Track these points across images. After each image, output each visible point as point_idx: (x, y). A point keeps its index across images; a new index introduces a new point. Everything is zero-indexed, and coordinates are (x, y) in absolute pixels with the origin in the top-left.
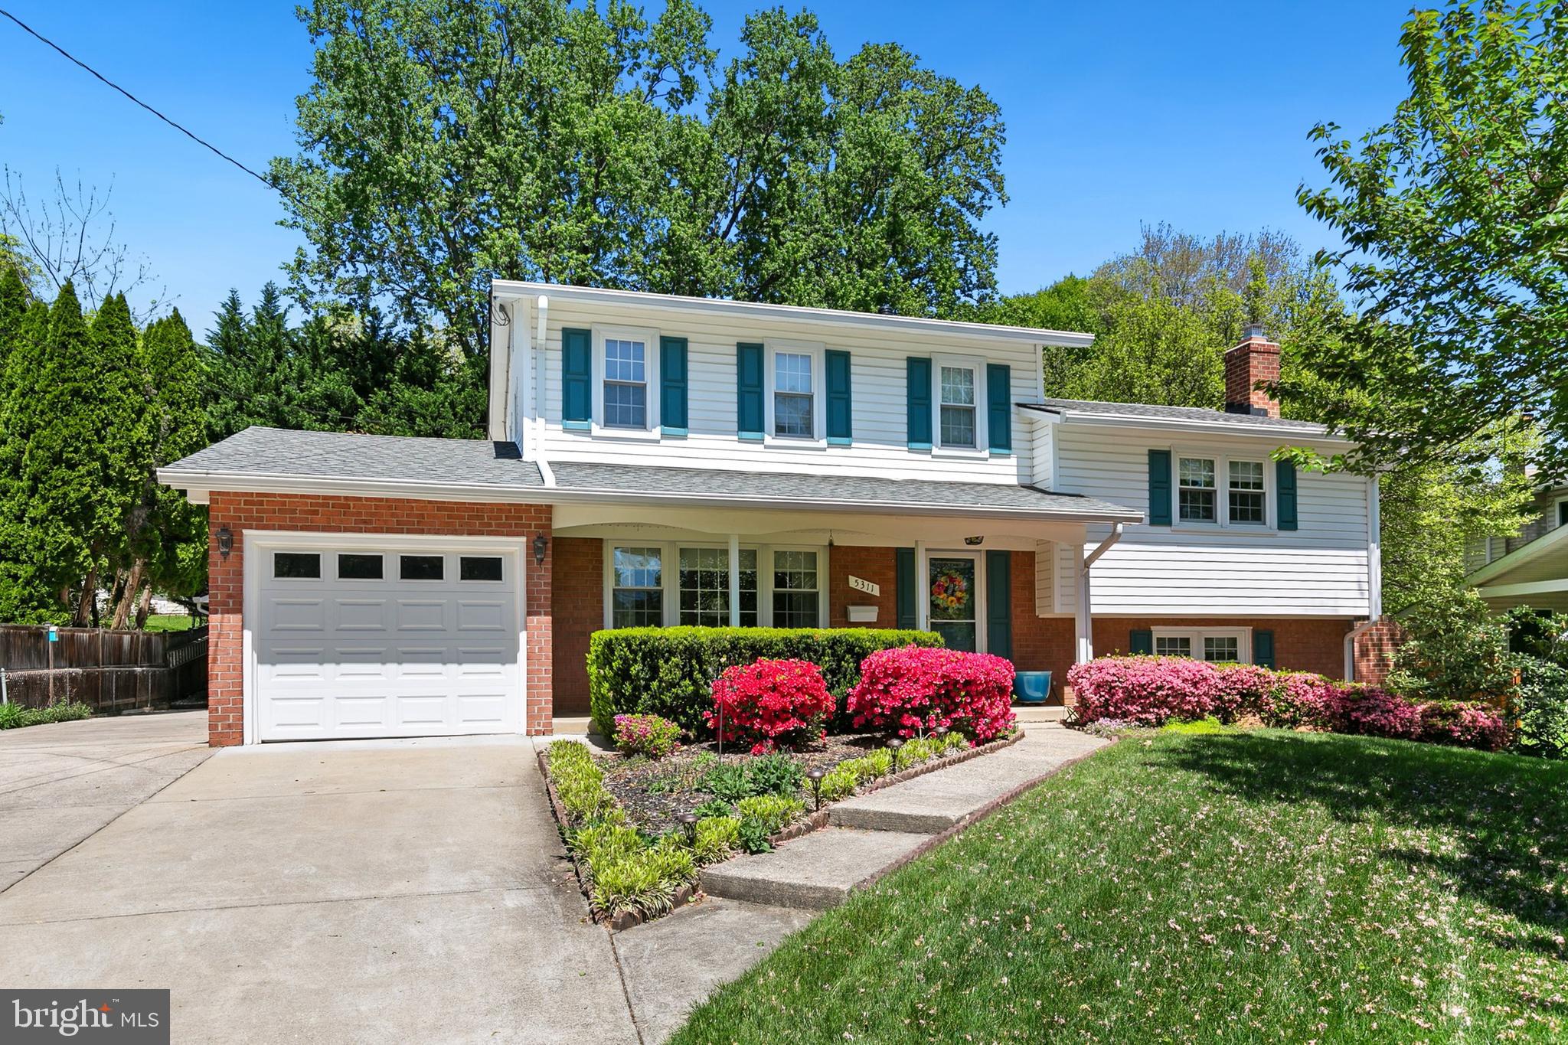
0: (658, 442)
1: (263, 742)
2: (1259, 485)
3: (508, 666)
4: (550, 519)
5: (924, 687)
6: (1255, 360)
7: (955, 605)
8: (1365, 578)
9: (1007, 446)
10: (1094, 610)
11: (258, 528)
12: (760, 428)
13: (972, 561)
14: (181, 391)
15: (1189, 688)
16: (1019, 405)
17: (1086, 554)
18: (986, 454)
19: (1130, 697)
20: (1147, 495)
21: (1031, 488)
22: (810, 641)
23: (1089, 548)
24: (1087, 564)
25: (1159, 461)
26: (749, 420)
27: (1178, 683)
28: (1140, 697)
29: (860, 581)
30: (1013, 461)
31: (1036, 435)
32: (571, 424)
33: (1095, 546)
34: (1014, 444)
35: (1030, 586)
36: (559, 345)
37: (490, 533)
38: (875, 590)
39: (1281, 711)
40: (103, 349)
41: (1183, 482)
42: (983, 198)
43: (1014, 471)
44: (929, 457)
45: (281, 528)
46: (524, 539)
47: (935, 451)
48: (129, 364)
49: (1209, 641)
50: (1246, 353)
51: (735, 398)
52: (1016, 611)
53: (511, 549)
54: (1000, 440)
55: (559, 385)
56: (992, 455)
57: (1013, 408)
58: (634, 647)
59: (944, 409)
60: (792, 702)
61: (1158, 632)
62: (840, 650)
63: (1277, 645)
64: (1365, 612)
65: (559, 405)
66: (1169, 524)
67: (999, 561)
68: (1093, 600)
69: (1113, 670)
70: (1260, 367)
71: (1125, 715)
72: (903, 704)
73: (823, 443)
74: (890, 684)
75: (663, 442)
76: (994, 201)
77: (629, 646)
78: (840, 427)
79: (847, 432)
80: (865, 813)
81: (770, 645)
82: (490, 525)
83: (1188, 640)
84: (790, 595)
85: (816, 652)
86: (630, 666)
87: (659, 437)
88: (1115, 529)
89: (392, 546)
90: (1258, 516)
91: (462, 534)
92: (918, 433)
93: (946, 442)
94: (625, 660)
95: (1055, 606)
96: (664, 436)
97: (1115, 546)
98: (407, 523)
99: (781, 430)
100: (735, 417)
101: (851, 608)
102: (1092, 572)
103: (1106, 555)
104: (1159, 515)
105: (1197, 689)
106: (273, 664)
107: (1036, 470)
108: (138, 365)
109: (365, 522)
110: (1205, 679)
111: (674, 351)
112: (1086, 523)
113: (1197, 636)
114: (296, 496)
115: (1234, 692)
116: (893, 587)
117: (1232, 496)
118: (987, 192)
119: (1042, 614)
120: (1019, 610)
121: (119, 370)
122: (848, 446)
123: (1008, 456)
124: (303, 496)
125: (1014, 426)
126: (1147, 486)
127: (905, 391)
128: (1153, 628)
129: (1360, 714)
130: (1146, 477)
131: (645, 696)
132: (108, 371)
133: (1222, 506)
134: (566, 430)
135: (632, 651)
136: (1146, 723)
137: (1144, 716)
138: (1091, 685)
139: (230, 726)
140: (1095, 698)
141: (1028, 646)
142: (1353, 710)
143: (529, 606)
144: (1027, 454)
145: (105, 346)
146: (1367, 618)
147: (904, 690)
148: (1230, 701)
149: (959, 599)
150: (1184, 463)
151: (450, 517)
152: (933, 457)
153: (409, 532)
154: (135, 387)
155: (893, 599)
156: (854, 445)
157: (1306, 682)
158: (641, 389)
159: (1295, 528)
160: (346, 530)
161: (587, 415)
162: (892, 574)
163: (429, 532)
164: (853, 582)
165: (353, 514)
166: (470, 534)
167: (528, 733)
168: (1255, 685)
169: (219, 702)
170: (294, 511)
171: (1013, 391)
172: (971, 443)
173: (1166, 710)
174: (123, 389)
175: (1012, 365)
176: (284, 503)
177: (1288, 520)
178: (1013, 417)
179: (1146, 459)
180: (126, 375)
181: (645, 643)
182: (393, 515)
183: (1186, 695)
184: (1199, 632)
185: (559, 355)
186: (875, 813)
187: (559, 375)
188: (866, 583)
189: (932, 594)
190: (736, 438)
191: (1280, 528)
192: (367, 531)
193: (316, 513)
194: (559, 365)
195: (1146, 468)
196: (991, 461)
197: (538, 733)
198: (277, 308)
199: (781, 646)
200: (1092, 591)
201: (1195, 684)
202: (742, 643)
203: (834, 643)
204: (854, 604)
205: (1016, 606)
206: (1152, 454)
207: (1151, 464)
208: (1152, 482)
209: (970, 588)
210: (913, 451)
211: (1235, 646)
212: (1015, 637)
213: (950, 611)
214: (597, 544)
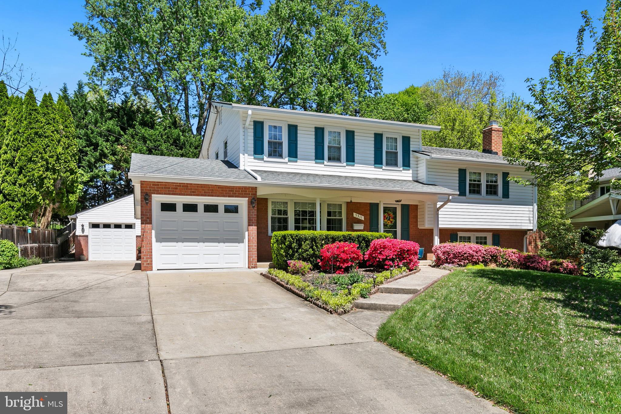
0: (287, 163)
1: (158, 270)
2: (496, 182)
3: (241, 244)
4: (256, 192)
5: (393, 252)
6: (494, 134)
7: (390, 224)
8: (532, 216)
9: (409, 166)
10: (440, 226)
11: (157, 194)
12: (323, 159)
13: (396, 208)
14: (70, 132)
15: (475, 254)
16: (413, 151)
17: (438, 206)
18: (401, 169)
19: (455, 257)
20: (458, 185)
21: (417, 181)
22: (351, 236)
23: (439, 204)
24: (438, 210)
25: (462, 173)
26: (319, 156)
27: (471, 252)
28: (459, 256)
29: (357, 214)
30: (411, 171)
31: (419, 162)
32: (257, 156)
33: (442, 203)
34: (411, 165)
35: (416, 217)
36: (252, 127)
37: (236, 197)
38: (362, 218)
39: (504, 262)
40: (44, 115)
41: (470, 180)
42: (377, 51)
43: (411, 175)
44: (381, 170)
45: (165, 194)
46: (247, 199)
47: (384, 168)
48: (54, 122)
49: (477, 238)
50: (491, 130)
51: (314, 147)
52: (411, 226)
53: (243, 203)
54: (406, 164)
55: (252, 142)
56: (403, 170)
57: (411, 152)
58: (294, 237)
59: (387, 152)
60: (350, 256)
61: (460, 234)
62: (361, 239)
63: (501, 239)
64: (531, 228)
65: (252, 149)
66: (465, 195)
67: (406, 208)
68: (440, 223)
69: (449, 248)
70: (496, 136)
71: (453, 263)
72: (387, 257)
73: (345, 164)
74: (382, 251)
75: (289, 163)
76: (382, 53)
77: (292, 237)
78: (351, 159)
79: (353, 161)
80: (391, 288)
81: (338, 237)
82: (236, 194)
83: (470, 237)
84: (332, 219)
85: (352, 240)
86: (292, 244)
87: (287, 161)
88: (449, 198)
89: (201, 201)
90: (495, 193)
91: (226, 197)
92: (378, 161)
93: (387, 164)
94: (290, 242)
95: (425, 224)
96: (289, 161)
97: (449, 204)
98: (208, 193)
99: (330, 159)
100: (314, 154)
101: (354, 224)
102: (440, 213)
103: (446, 206)
104: (462, 193)
105: (477, 254)
106: (161, 242)
107: (419, 175)
108: (58, 122)
109: (193, 192)
110: (480, 251)
111: (293, 130)
112: (439, 196)
113: (473, 235)
114: (170, 183)
115: (489, 255)
116: (369, 217)
117: (487, 186)
118: (379, 49)
119: (420, 227)
120: (412, 226)
121: (51, 124)
122: (353, 166)
123: (409, 170)
124: (172, 183)
125: (411, 159)
126: (458, 182)
127: (373, 146)
128: (458, 233)
129: (530, 263)
130: (458, 178)
131: (296, 254)
132: (47, 125)
133: (484, 189)
134: (255, 158)
135: (293, 239)
136: (460, 265)
137: (459, 263)
138: (441, 252)
139: (148, 264)
140: (443, 257)
142: (527, 262)
143: (249, 223)
144: (416, 169)
145: (45, 114)
146: (532, 230)
147: (387, 252)
148: (487, 258)
149: (391, 222)
150: (470, 173)
151: (222, 191)
152: (383, 170)
153: (209, 196)
154: (57, 131)
155: (369, 221)
156: (355, 165)
157: (512, 252)
158: (281, 144)
159: (508, 198)
160: (187, 195)
161: (262, 153)
162: (368, 212)
163: (215, 196)
164: (355, 215)
165: (189, 189)
166: (229, 197)
167: (249, 268)
168: (496, 253)
169: (145, 255)
170: (169, 188)
171: (411, 146)
172: (396, 165)
173: (467, 261)
174: (52, 132)
175: (411, 136)
176: (166, 185)
177: (506, 195)
178: (411, 156)
179: (457, 172)
180: (54, 126)
181: (297, 236)
182: (203, 190)
183: (473, 256)
185: (252, 131)
186: (394, 288)
187: (252, 138)
188: (359, 215)
190: (314, 162)
191: (503, 197)
192: (194, 195)
193: (177, 188)
194: (252, 134)
195: (458, 175)
196: (403, 171)
197: (252, 267)
198: (83, 91)
199: (342, 238)
200: (440, 219)
201: (477, 252)
202: (329, 237)
203: (358, 237)
204: (355, 223)
205: (411, 224)
206: (460, 170)
207: (459, 174)
208: (459, 180)
209: (395, 218)
210: (375, 167)
211: (486, 239)
212: (411, 236)
213: (388, 226)
214: (266, 199)
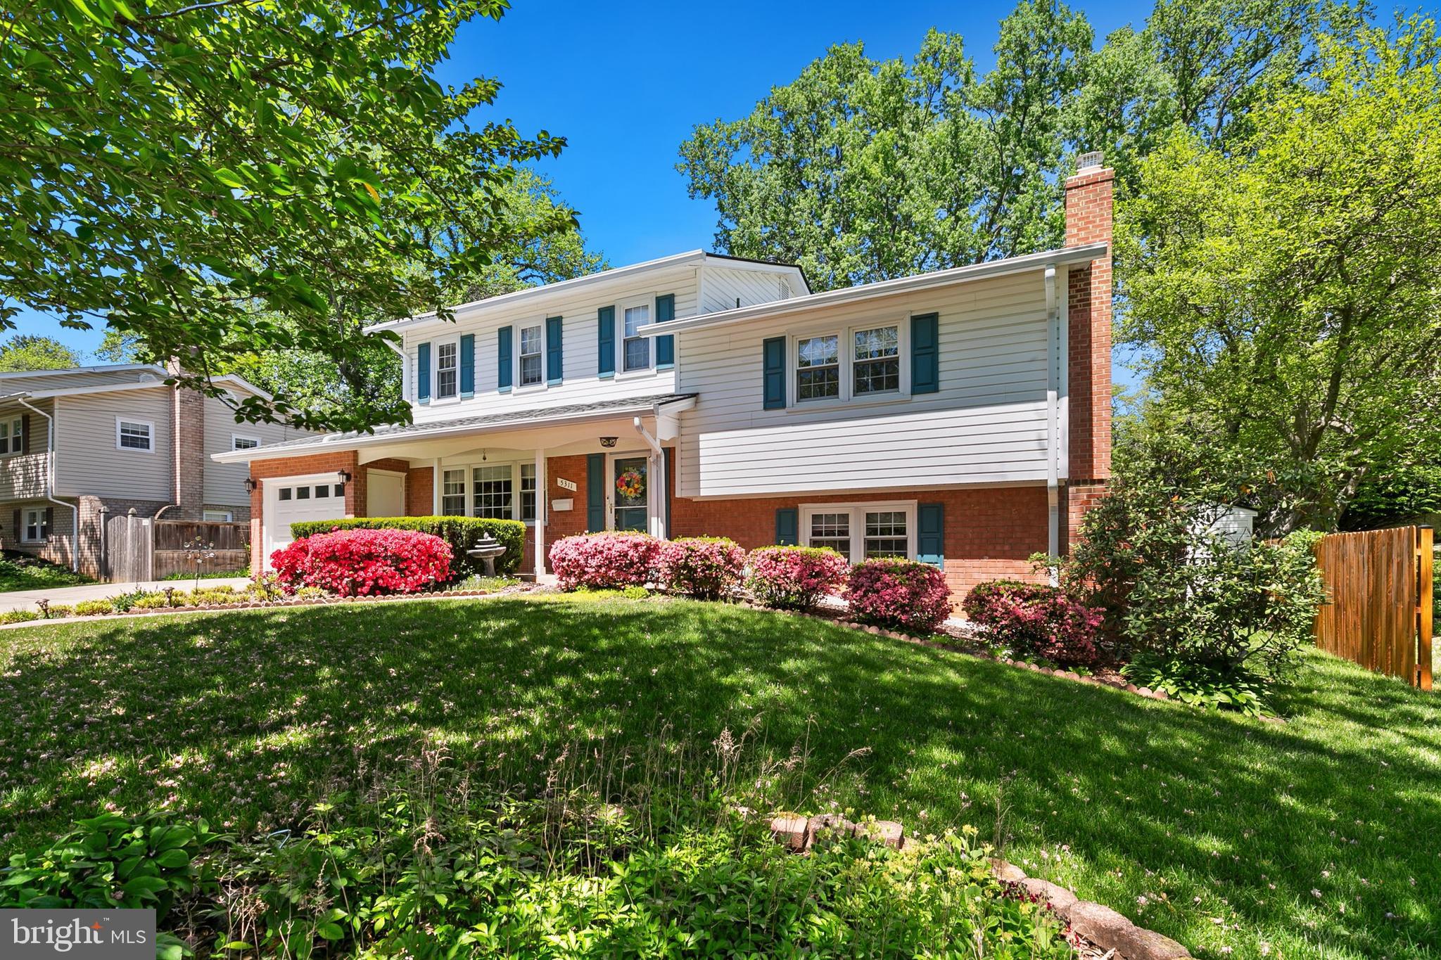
0: (459, 403)
2: (892, 351)
4: (356, 459)
7: (633, 495)
8: (1045, 435)
9: (671, 360)
12: (510, 383)
18: (656, 370)
20: (762, 382)
25: (774, 349)
26: (504, 379)
29: (565, 481)
30: (674, 373)
32: (422, 400)
34: (676, 358)
36: (418, 354)
38: (573, 487)
41: (800, 364)
43: (673, 382)
44: (613, 382)
47: (618, 375)
49: (870, 517)
51: (498, 364)
54: (666, 358)
55: (418, 379)
56: (659, 371)
59: (625, 342)
63: (950, 518)
65: (419, 389)
66: (784, 406)
73: (546, 385)
75: (462, 403)
78: (555, 372)
79: (559, 375)
84: (532, 494)
87: (459, 400)
89: (313, 481)
90: (888, 384)
91: (317, 473)
92: (605, 365)
93: (625, 368)
96: (461, 398)
99: (522, 382)
100: (497, 379)
101: (554, 502)
104: (774, 399)
111: (468, 344)
113: (854, 510)
116: (585, 484)
117: (857, 367)
122: (560, 385)
123: (671, 369)
126: (761, 374)
127: (596, 336)
128: (798, 504)
130: (761, 366)
133: (846, 380)
134: (423, 404)
149: (636, 490)
150: (799, 344)
152: (616, 381)
155: (586, 493)
156: (564, 383)
158: (454, 373)
159: (936, 390)
162: (584, 474)
164: (561, 482)
171: (676, 314)
172: (643, 364)
175: (677, 292)
177: (926, 381)
179: (761, 349)
184: (856, 507)
185: (417, 362)
187: (416, 373)
188: (568, 482)
189: (616, 487)
190: (498, 392)
191: (915, 392)
194: (417, 367)
195: (761, 358)
196: (658, 375)
204: (561, 498)
206: (767, 343)
207: (766, 353)
208: (765, 369)
209: (644, 481)
210: (602, 379)
213: (630, 499)
214: (431, 470)
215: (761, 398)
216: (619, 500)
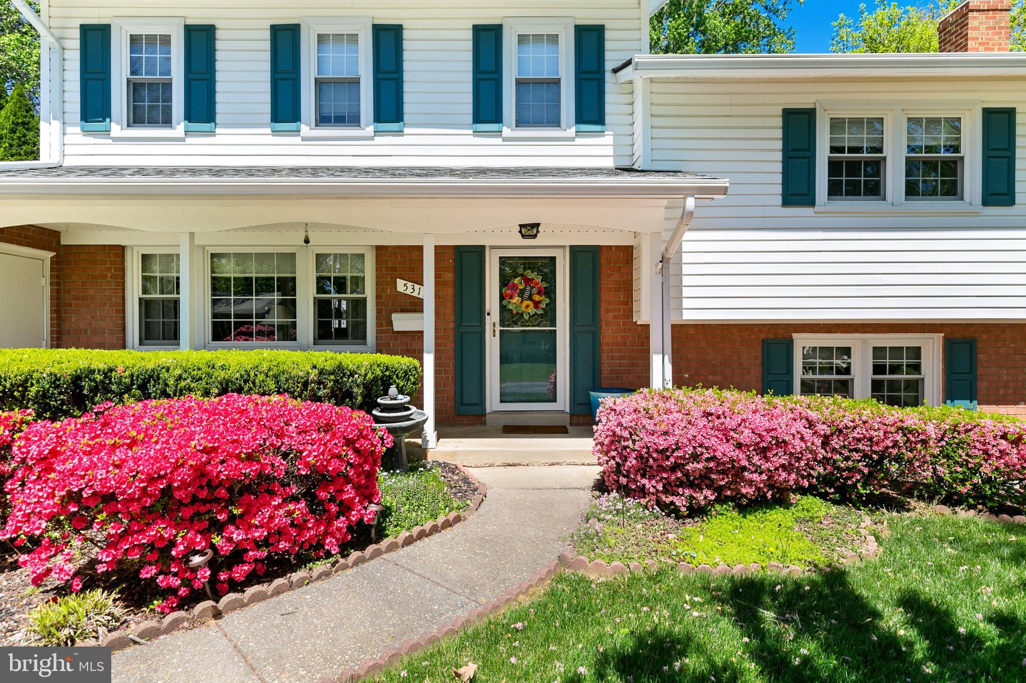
0: (182, 140)
2: (953, 148)
7: (532, 310)
9: (600, 121)
12: (296, 118)
13: (553, 259)
16: (616, 68)
18: (572, 132)
20: (779, 167)
21: (628, 169)
25: (798, 123)
26: (284, 111)
29: (410, 284)
30: (608, 139)
31: (635, 105)
32: (90, 126)
34: (608, 119)
35: (626, 287)
36: (77, 44)
41: (834, 150)
43: (610, 150)
44: (499, 141)
47: (506, 131)
49: (878, 351)
51: (268, 86)
52: (607, 316)
54: (591, 114)
55: (77, 86)
56: (581, 133)
57: (608, 73)
59: (519, 83)
61: (804, 341)
63: (982, 357)
65: (77, 108)
66: (812, 203)
67: (587, 258)
73: (370, 131)
75: (189, 140)
78: (390, 112)
79: (398, 117)
83: (847, 349)
87: (183, 135)
90: (951, 190)
92: (485, 113)
93: (521, 121)
96: (186, 132)
99: (323, 120)
100: (268, 108)
101: (395, 316)
104: (797, 194)
107: (633, 149)
111: (200, 40)
113: (861, 345)
116: (449, 291)
117: (911, 164)
119: (636, 319)
120: (611, 315)
122: (400, 133)
123: (601, 134)
125: (609, 97)
126: (779, 156)
127: (471, 65)
128: (795, 336)
130: (779, 145)
133: (895, 178)
134: (85, 133)
141: (622, 358)
144: (626, 129)
149: (536, 304)
150: (836, 125)
152: (505, 140)
155: (450, 305)
156: (406, 131)
158: (168, 86)
159: (1009, 203)
161: (106, 116)
162: (449, 277)
164: (402, 286)
171: (609, 54)
172: (555, 122)
175: (608, 24)
177: (999, 193)
178: (609, 86)
179: (779, 122)
184: (864, 341)
185: (77, 54)
187: (77, 75)
188: (416, 287)
189: (502, 298)
190: (269, 131)
191: (986, 203)
194: (77, 65)
195: (779, 133)
196: (579, 141)
204: (403, 311)
205: (607, 311)
206: (789, 115)
207: (786, 128)
208: (785, 150)
209: (550, 292)
210: (477, 134)
211: (919, 357)
212: (605, 348)
213: (526, 317)
214: (120, 251)
215: (779, 189)
216: (507, 316)
